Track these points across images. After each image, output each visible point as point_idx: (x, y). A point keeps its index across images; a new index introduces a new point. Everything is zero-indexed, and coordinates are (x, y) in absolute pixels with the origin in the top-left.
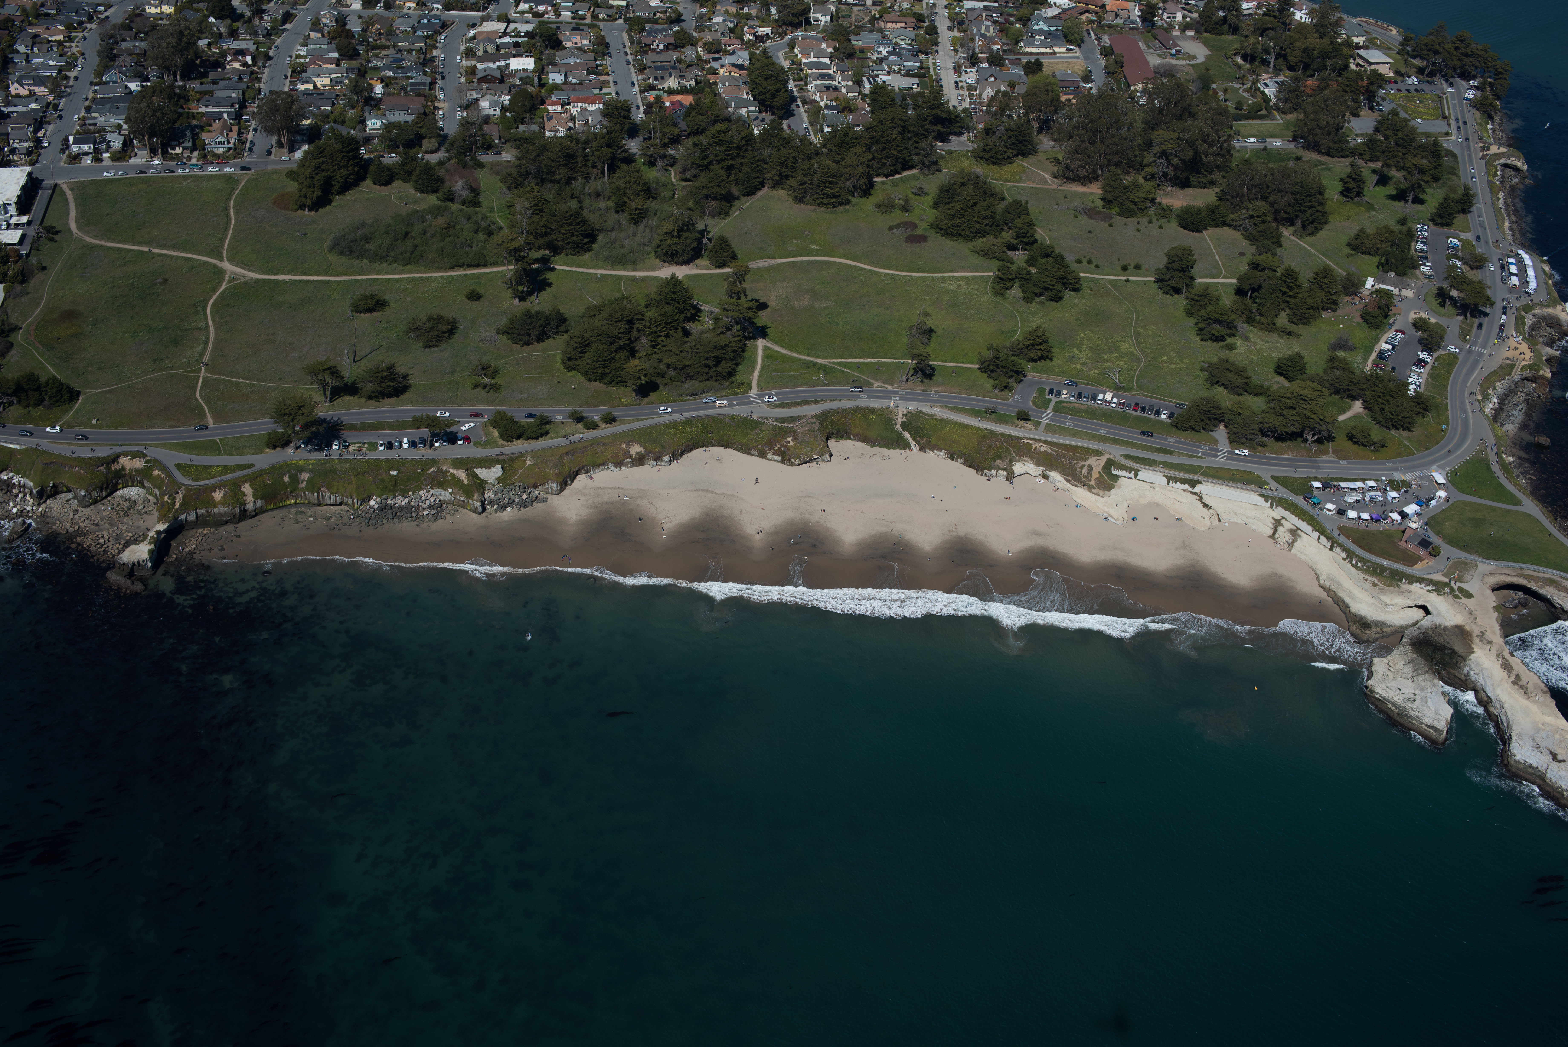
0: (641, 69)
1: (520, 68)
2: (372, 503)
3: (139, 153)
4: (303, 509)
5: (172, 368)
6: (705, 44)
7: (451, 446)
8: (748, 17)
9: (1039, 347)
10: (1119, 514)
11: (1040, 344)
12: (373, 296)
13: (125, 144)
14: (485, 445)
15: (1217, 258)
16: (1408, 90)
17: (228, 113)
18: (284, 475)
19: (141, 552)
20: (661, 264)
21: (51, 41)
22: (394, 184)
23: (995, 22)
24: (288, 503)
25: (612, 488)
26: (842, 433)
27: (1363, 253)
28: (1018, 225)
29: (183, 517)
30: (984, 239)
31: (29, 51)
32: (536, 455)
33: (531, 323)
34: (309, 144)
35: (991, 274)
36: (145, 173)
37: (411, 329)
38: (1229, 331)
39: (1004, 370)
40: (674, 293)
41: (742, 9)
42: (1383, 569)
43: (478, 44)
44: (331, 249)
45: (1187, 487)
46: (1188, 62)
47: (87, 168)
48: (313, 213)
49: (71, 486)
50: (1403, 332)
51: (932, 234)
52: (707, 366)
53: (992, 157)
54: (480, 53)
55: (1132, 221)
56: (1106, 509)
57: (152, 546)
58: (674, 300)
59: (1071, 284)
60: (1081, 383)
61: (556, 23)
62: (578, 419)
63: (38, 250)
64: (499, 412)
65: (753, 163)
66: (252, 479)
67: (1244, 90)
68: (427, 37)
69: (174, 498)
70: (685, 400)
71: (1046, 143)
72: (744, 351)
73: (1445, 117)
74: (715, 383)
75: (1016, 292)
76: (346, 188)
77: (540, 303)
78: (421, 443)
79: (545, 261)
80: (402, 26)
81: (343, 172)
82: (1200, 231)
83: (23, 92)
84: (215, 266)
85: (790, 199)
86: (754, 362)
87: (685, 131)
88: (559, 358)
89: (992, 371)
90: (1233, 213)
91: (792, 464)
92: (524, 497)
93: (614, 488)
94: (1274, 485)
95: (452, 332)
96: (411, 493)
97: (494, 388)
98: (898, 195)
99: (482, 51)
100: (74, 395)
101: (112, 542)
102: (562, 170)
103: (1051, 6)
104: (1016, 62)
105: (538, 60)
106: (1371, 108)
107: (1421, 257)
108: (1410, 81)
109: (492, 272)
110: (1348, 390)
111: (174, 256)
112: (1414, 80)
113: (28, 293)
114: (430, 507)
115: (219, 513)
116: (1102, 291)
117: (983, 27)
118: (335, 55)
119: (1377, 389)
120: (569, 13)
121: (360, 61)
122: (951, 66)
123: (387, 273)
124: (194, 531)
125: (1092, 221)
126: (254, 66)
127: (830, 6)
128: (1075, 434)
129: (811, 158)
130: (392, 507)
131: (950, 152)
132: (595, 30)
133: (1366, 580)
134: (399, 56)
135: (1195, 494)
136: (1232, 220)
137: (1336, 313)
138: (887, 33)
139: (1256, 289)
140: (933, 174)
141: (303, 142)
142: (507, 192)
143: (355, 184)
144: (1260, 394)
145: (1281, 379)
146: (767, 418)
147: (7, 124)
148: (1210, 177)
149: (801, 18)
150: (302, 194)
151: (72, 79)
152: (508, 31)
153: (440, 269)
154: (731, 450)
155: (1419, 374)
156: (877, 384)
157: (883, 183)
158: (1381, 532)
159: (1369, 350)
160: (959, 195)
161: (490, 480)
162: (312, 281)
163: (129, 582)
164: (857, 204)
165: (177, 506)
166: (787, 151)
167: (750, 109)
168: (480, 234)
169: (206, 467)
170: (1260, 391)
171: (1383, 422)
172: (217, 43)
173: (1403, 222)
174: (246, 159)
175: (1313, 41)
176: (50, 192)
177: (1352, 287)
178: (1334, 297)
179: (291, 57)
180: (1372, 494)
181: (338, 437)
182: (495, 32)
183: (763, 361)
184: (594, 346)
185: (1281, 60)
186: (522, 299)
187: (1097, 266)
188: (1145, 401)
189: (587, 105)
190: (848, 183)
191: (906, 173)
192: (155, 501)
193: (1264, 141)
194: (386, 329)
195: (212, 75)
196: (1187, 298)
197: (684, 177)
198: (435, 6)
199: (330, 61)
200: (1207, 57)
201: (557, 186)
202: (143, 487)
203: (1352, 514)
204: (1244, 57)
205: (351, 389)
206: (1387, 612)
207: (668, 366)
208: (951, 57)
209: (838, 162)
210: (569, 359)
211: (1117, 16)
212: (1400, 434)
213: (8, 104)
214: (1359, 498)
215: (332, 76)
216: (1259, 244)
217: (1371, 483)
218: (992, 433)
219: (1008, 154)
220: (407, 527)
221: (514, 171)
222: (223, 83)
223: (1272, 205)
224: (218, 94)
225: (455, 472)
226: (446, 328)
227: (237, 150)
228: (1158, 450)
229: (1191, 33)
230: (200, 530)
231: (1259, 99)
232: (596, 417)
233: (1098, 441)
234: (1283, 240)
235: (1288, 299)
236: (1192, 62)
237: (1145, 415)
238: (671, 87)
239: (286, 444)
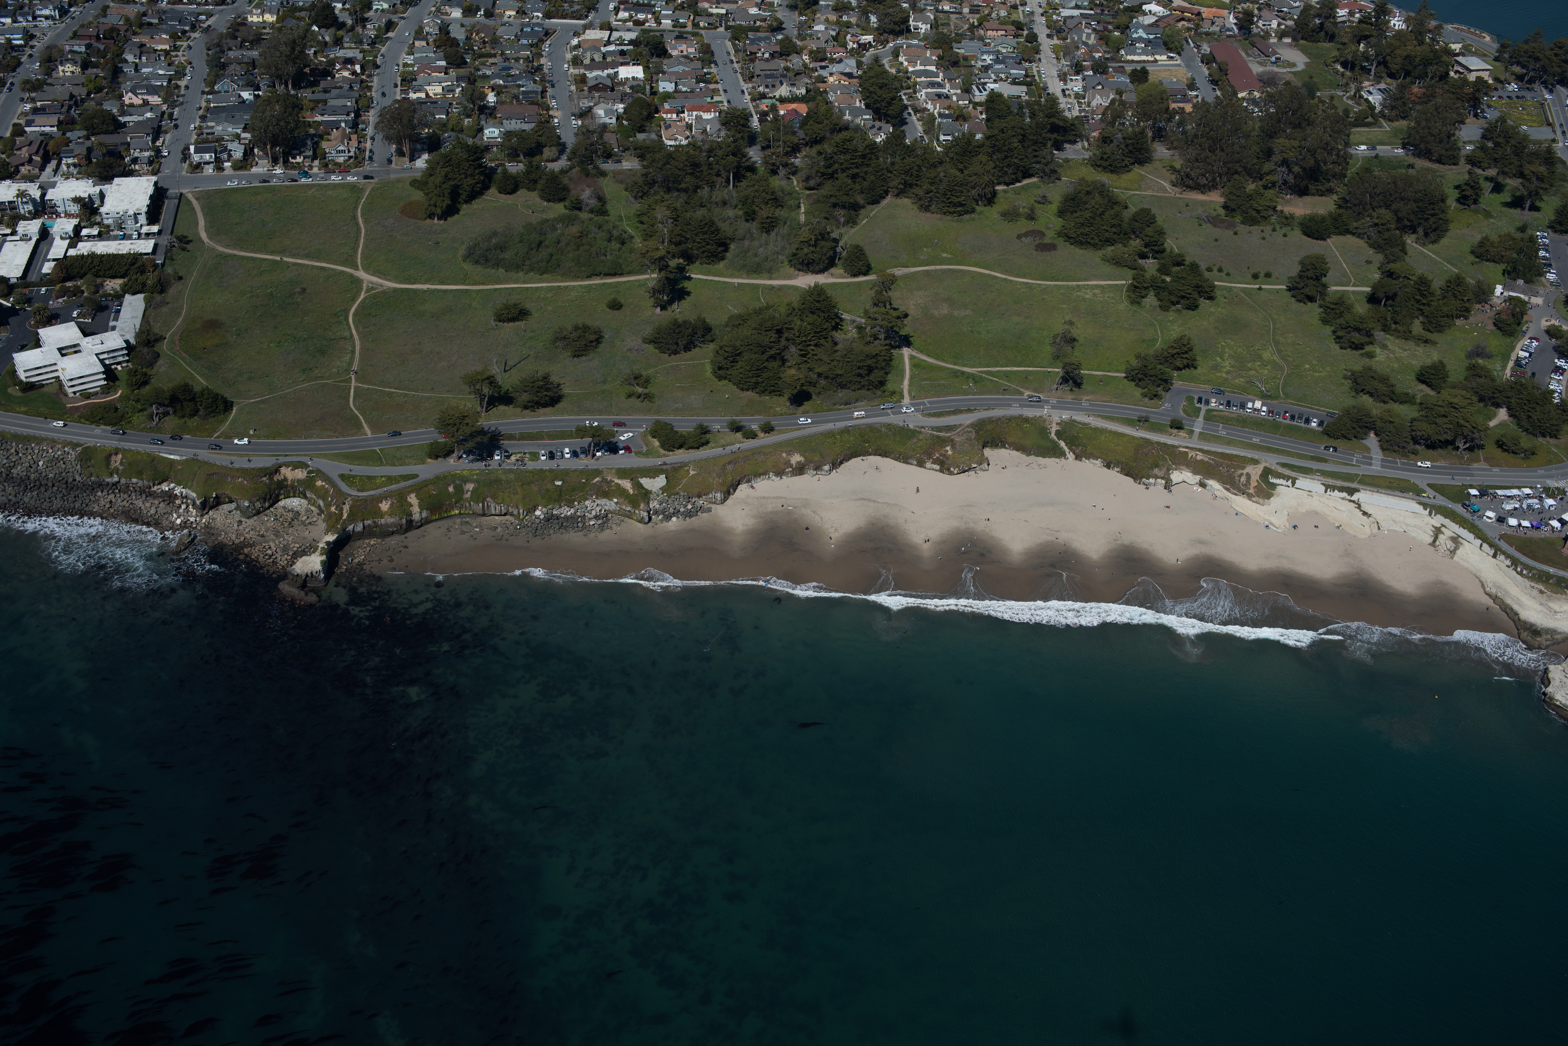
0: (750, 78)
1: (630, 76)
2: (538, 513)
3: (260, 162)
4: (468, 519)
5: (322, 378)
6: (811, 53)
7: (612, 456)
8: (848, 25)
9: (1185, 356)
10: (1280, 521)
11: (1186, 352)
12: (515, 305)
13: (245, 154)
14: (647, 454)
15: (1344, 265)
16: (1509, 97)
17: (346, 122)
18: (449, 485)
19: (313, 563)
20: (797, 272)
21: (157, 50)
22: (518, 193)
23: (1094, 30)
24: (453, 513)
25: (774, 498)
26: (996, 442)
27: (1487, 260)
28: (1150, 234)
29: (350, 528)
30: (1113, 248)
31: (137, 61)
32: (699, 464)
33: (680, 333)
34: (429, 153)
35: (1124, 282)
36: (268, 182)
37: (557, 339)
38: (1366, 339)
39: (1152, 379)
40: (818, 302)
41: (841, 17)
42: (1549, 576)
43: (585, 51)
44: (465, 258)
45: (1344, 495)
46: (1289, 70)
47: (209, 178)
48: (442, 222)
49: (234, 497)
50: (1537, 340)
51: (1060, 242)
52: (860, 375)
53: (1110, 165)
54: (587, 61)
55: (1255, 229)
56: (1267, 517)
57: (324, 557)
58: (819, 309)
59: (1206, 292)
60: (1228, 392)
61: (658, 31)
62: (736, 428)
63: (172, 260)
64: (658, 422)
65: (877, 172)
66: (418, 489)
67: (1348, 98)
68: (532, 45)
69: (342, 509)
70: (839, 410)
71: (1161, 151)
72: (891, 360)
73: (1549, 124)
74: (868, 392)
75: (1151, 300)
76: (473, 196)
77: (681, 311)
78: (583, 453)
79: (681, 269)
80: (506, 34)
81: (470, 181)
82: (1324, 239)
83: (137, 101)
84: (351, 275)
85: (915, 207)
86: (903, 372)
87: (803, 139)
88: (709, 368)
89: (1140, 380)
90: (1356, 221)
91: (951, 473)
92: (689, 507)
93: (777, 498)
94: (1431, 493)
95: (598, 341)
96: (576, 503)
97: (648, 397)
98: (1023, 203)
99: (589, 59)
100: (228, 406)
101: (280, 553)
102: (688, 179)
103: (1146, 14)
104: (1121, 70)
105: (646, 69)
106: (1476, 115)
107: (1545, 264)
108: (1510, 88)
109: (629, 281)
110: (1494, 398)
111: (308, 266)
112: (1513, 87)
113: (168, 303)
114: (596, 517)
115: (386, 524)
116: (1236, 299)
117: (1084, 35)
118: (443, 63)
119: (1522, 396)
120: (670, 21)
121: (469, 70)
122: (1055, 74)
123: (524, 282)
124: (361, 542)
125: (1217, 229)
126: (363, 74)
127: (929, 14)
128: (1229, 443)
129: (935, 167)
130: (558, 517)
131: (1067, 161)
132: (698, 38)
133: (1533, 587)
134: (507, 64)
135: (1353, 502)
136: (1356, 228)
137: (1469, 321)
138: (988, 41)
139: (1391, 297)
140: (1053, 182)
141: (422, 151)
142: (633, 200)
143: (480, 193)
144: (1406, 402)
145: (1423, 387)
146: (923, 427)
147: (126, 134)
148: (1327, 185)
149: (902, 27)
150: (432, 202)
151: (183, 89)
152: (612, 39)
153: (577, 278)
154: (888, 459)
155: (1559, 381)
156: (1027, 393)
157: (1005, 191)
158: (1543, 540)
159: (1506, 358)
160: (1086, 203)
161: (654, 490)
162: (451, 291)
163: (302, 593)
164: (981, 213)
165: (345, 517)
166: (912, 159)
167: (864, 117)
168: (613, 243)
169: (370, 478)
170: (1406, 399)
171: (1531, 430)
172: (323, 51)
173: (1522, 229)
174: (367, 168)
175: (1411, 48)
176: (177, 201)
177: (1483, 294)
178: (1467, 305)
179: (398, 65)
180: (1530, 501)
181: (499, 448)
182: (601, 40)
183: (911, 370)
184: (746, 356)
185: (1382, 68)
186: (663, 308)
187: (1228, 274)
188: (1296, 409)
189: (702, 113)
190: (973, 192)
191: (1026, 182)
192: (318, 511)
193: (1374, 148)
194: (531, 338)
195: (323, 84)
196: (1321, 306)
197: (808, 185)
198: (535, 14)
199: (438, 69)
200: (1306, 64)
201: (683, 195)
202: (305, 497)
203: (1513, 522)
204: (1344, 65)
205: (506, 399)
206: (1556, 619)
207: (820, 375)
208: (1054, 65)
209: (962, 171)
210: (720, 368)
211: (1213, 23)
212: (1548, 442)
213: (123, 113)
214: (1517, 506)
215: (443, 84)
216: (1388, 252)
217: (1527, 491)
218: (1148, 441)
219: (1126, 162)
220: (574, 537)
221: (640, 180)
222: (335, 92)
223: (1396, 212)
224: (332, 103)
225: (620, 482)
226: (593, 337)
227: (358, 159)
228: (1313, 458)
229: (1288, 40)
230: (367, 541)
231: (1364, 107)
232: (753, 427)
233: (1253, 449)
234: (1408, 248)
235: (1422, 307)
236: (1293, 70)
237: (1295, 423)
238: (783, 95)
239: (448, 454)
